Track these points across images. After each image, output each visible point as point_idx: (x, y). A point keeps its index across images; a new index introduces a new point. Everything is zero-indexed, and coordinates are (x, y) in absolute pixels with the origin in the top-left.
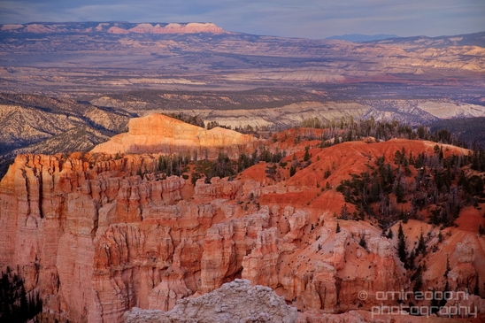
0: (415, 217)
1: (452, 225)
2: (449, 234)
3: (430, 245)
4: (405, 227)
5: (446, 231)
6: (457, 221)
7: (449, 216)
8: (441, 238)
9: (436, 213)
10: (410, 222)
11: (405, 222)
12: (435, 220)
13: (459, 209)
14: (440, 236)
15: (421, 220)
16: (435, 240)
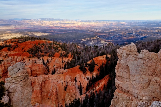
0: (45, 56)
1: (53, 56)
2: (53, 58)
3: (49, 61)
4: (44, 58)
5: (52, 58)
6: (54, 56)
7: (52, 55)
8: (52, 59)
9: (49, 54)
10: (44, 57)
11: (43, 57)
12: (50, 56)
13: (54, 53)
14: (51, 59)
15: (47, 56)
16: (50, 60)
